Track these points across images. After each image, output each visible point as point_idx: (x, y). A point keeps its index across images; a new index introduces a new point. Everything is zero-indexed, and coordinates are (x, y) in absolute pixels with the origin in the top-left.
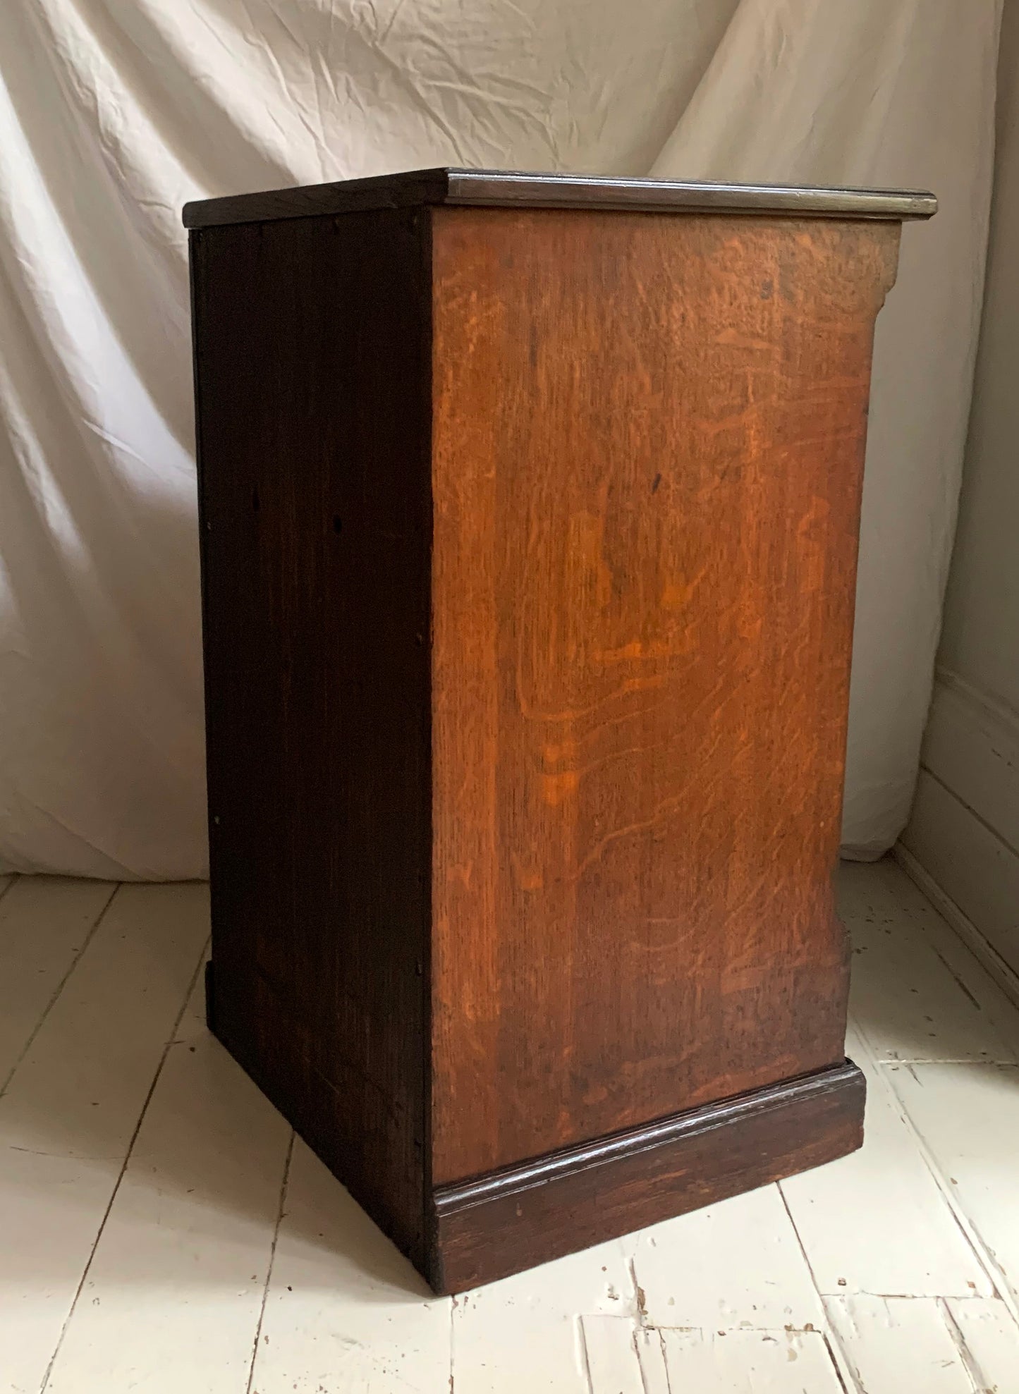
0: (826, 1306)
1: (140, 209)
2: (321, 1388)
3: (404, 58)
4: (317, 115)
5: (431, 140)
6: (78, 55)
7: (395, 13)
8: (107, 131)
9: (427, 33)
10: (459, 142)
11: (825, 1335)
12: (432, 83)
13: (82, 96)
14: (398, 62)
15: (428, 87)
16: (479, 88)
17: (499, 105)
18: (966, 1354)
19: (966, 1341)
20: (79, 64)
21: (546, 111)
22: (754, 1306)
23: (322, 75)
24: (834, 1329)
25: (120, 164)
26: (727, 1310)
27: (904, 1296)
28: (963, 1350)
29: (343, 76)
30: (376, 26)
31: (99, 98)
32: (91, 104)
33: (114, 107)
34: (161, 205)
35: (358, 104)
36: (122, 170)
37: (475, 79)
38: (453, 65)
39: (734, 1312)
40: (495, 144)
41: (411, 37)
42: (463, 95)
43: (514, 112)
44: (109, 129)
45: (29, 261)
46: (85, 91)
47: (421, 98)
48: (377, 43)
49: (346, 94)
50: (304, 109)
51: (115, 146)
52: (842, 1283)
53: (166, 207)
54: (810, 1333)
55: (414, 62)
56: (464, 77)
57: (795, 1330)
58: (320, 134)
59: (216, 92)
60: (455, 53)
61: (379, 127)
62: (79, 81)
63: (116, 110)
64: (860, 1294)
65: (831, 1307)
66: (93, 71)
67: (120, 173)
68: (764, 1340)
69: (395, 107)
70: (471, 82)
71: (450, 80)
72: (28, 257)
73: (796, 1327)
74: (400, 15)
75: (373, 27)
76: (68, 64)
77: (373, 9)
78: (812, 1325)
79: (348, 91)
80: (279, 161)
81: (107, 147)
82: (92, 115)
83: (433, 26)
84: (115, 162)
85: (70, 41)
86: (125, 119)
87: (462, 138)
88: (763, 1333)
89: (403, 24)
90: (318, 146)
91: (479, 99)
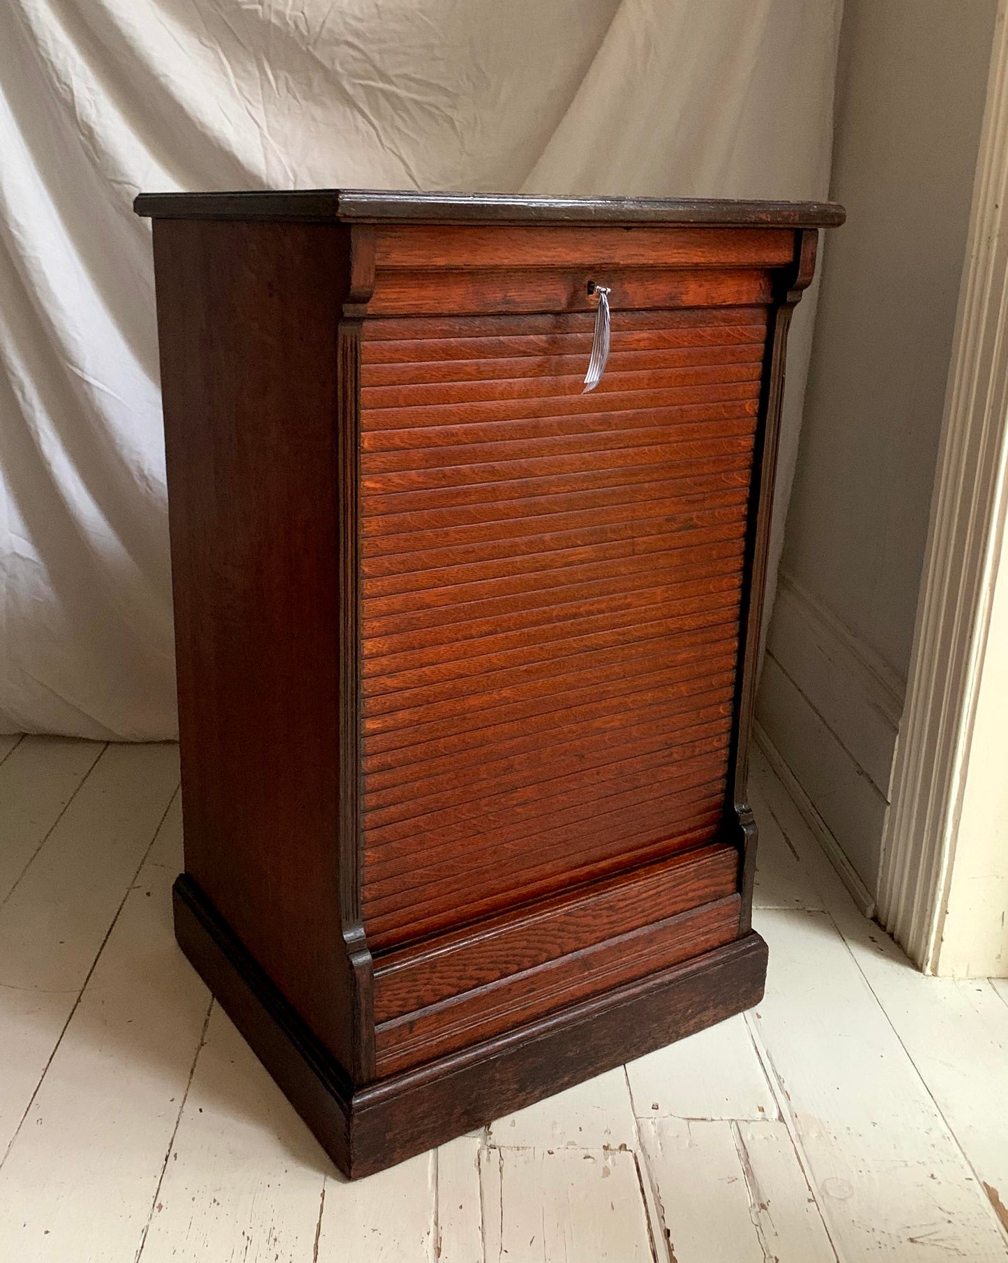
0: (639, 1128)
1: (111, 186)
2: (215, 1201)
3: (333, 61)
4: (261, 107)
5: (357, 128)
6: (57, 57)
7: (324, 22)
8: (82, 121)
9: (351, 39)
10: (381, 133)
11: (635, 1154)
12: (357, 81)
13: (60, 89)
14: (327, 64)
15: (354, 85)
16: (396, 86)
17: (415, 102)
18: (748, 1172)
19: (750, 1160)
20: (58, 64)
21: (453, 107)
22: (580, 1128)
23: (266, 75)
24: (643, 1149)
25: (94, 147)
26: (558, 1131)
27: (705, 1119)
28: (747, 1169)
29: (282, 74)
30: (309, 32)
31: (75, 93)
32: (69, 98)
33: (89, 101)
34: (130, 184)
35: (295, 97)
36: (96, 153)
37: (394, 79)
38: (374, 67)
39: (563, 1133)
40: (412, 135)
41: (338, 43)
42: (382, 91)
43: (427, 107)
44: (85, 119)
45: (19, 231)
46: (64, 87)
47: (348, 94)
48: (311, 48)
49: (285, 89)
50: (249, 101)
51: (89, 133)
52: (655, 1107)
53: (134, 186)
54: (623, 1152)
55: (341, 64)
56: (383, 77)
57: (611, 1150)
58: (264, 125)
59: (173, 88)
60: (376, 57)
61: (314, 119)
62: (58, 78)
63: (90, 103)
64: (669, 1117)
65: (643, 1129)
66: (70, 70)
67: (95, 157)
68: (585, 1158)
69: (328, 102)
70: (391, 82)
71: (370, 79)
72: (18, 225)
73: (612, 1147)
74: (328, 24)
75: (305, 33)
76: (49, 65)
77: (305, 18)
78: (625, 1145)
79: (288, 90)
80: (227, 148)
81: (83, 134)
82: (70, 108)
83: (357, 34)
84: (91, 148)
85: (50, 43)
86: (98, 111)
87: (384, 129)
88: (585, 1151)
89: (331, 31)
90: (262, 135)
91: (397, 96)
